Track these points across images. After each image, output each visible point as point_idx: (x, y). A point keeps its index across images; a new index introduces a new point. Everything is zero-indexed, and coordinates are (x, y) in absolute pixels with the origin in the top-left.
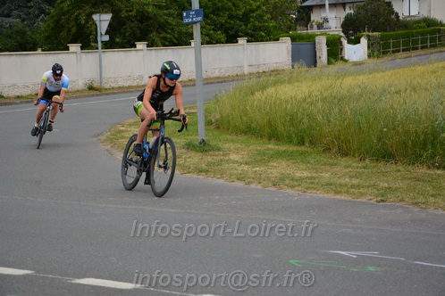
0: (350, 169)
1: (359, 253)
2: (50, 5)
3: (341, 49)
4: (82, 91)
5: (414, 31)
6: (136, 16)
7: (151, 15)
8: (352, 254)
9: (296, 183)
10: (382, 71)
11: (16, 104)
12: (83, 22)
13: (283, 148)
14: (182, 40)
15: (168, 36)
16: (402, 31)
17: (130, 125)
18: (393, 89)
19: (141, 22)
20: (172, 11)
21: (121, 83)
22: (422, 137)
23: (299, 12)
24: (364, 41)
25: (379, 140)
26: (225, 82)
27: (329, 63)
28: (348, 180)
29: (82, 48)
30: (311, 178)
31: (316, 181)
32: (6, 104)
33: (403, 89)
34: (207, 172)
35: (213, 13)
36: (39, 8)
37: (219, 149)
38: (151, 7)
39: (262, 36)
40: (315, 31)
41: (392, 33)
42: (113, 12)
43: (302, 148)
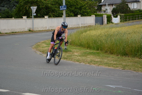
0: (114, 59)
1: (116, 86)
2: (17, 3)
3: (111, 19)
4: (27, 32)
5: (135, 14)
6: (45, 8)
7: (50, 7)
8: (114, 87)
9: (96, 63)
10: (125, 27)
11: (5, 35)
12: (27, 9)
13: (92, 51)
14: (60, 15)
15: (55, 14)
16: (131, 14)
17: (42, 43)
18: (128, 32)
19: (46, 9)
20: (56, 6)
21: (40, 29)
22: (137, 49)
23: (98, 7)
24: (119, 17)
25: (123, 49)
26: (73, 29)
27: (107, 23)
28: (112, 62)
29: (27, 18)
30: (101, 61)
31: (102, 62)
32: (2, 35)
33: (131, 33)
34: (67, 59)
35: (70, 7)
36: (14, 4)
37: (71, 51)
38: (50, 4)
39: (86, 15)
40: (103, 13)
41: (128, 14)
42: (37, 6)
43: (98, 51)
